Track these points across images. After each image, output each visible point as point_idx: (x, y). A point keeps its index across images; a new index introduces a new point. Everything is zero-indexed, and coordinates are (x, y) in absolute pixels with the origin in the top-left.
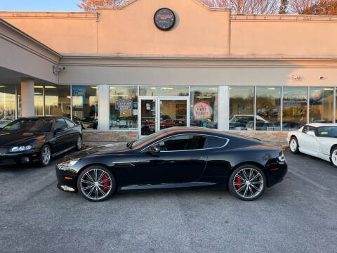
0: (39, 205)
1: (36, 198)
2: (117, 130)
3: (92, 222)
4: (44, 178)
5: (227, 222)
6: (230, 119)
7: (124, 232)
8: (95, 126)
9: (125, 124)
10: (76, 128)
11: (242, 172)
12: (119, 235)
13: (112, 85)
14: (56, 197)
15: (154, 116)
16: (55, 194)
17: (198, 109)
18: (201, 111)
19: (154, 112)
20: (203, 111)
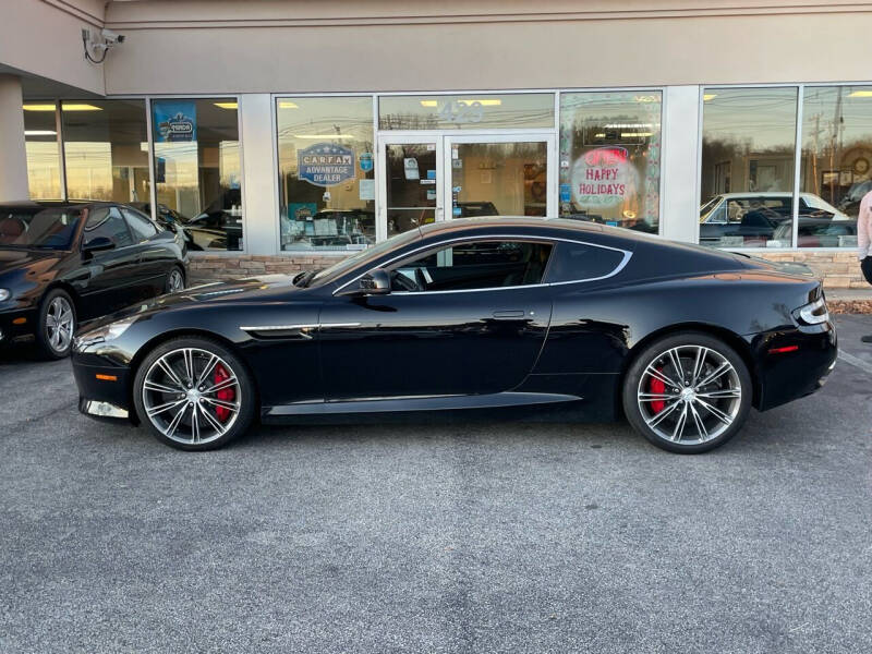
0: (19, 459)
1: (14, 441)
2: (308, 251)
3: (169, 500)
4: (48, 389)
5: (594, 507)
6: (703, 213)
7: (260, 526)
8: (233, 240)
9: (334, 231)
10: (163, 243)
11: (667, 359)
12: (242, 532)
13: (288, 94)
14: (76, 438)
15: (433, 203)
16: (73, 432)
17: (589, 174)
18: (596, 183)
19: (433, 187)
20: (607, 183)
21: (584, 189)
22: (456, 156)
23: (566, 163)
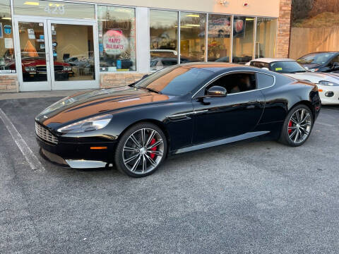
11: (295, 114)
15: (44, 50)
17: (110, 40)
18: (113, 44)
19: (43, 43)
20: (116, 44)
21: (108, 46)
22: (53, 29)
23: (101, 36)
